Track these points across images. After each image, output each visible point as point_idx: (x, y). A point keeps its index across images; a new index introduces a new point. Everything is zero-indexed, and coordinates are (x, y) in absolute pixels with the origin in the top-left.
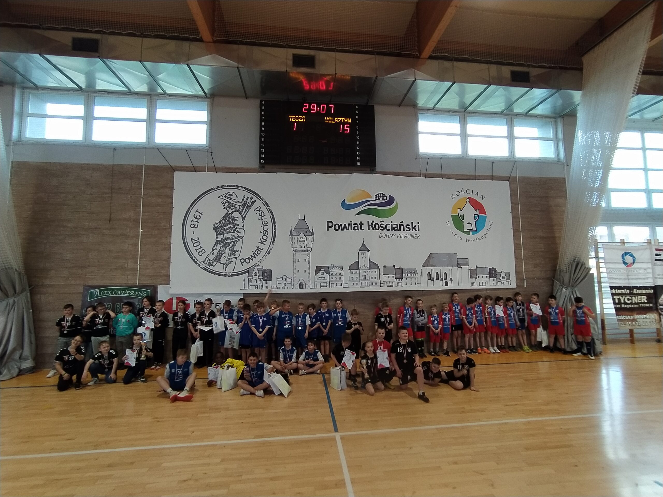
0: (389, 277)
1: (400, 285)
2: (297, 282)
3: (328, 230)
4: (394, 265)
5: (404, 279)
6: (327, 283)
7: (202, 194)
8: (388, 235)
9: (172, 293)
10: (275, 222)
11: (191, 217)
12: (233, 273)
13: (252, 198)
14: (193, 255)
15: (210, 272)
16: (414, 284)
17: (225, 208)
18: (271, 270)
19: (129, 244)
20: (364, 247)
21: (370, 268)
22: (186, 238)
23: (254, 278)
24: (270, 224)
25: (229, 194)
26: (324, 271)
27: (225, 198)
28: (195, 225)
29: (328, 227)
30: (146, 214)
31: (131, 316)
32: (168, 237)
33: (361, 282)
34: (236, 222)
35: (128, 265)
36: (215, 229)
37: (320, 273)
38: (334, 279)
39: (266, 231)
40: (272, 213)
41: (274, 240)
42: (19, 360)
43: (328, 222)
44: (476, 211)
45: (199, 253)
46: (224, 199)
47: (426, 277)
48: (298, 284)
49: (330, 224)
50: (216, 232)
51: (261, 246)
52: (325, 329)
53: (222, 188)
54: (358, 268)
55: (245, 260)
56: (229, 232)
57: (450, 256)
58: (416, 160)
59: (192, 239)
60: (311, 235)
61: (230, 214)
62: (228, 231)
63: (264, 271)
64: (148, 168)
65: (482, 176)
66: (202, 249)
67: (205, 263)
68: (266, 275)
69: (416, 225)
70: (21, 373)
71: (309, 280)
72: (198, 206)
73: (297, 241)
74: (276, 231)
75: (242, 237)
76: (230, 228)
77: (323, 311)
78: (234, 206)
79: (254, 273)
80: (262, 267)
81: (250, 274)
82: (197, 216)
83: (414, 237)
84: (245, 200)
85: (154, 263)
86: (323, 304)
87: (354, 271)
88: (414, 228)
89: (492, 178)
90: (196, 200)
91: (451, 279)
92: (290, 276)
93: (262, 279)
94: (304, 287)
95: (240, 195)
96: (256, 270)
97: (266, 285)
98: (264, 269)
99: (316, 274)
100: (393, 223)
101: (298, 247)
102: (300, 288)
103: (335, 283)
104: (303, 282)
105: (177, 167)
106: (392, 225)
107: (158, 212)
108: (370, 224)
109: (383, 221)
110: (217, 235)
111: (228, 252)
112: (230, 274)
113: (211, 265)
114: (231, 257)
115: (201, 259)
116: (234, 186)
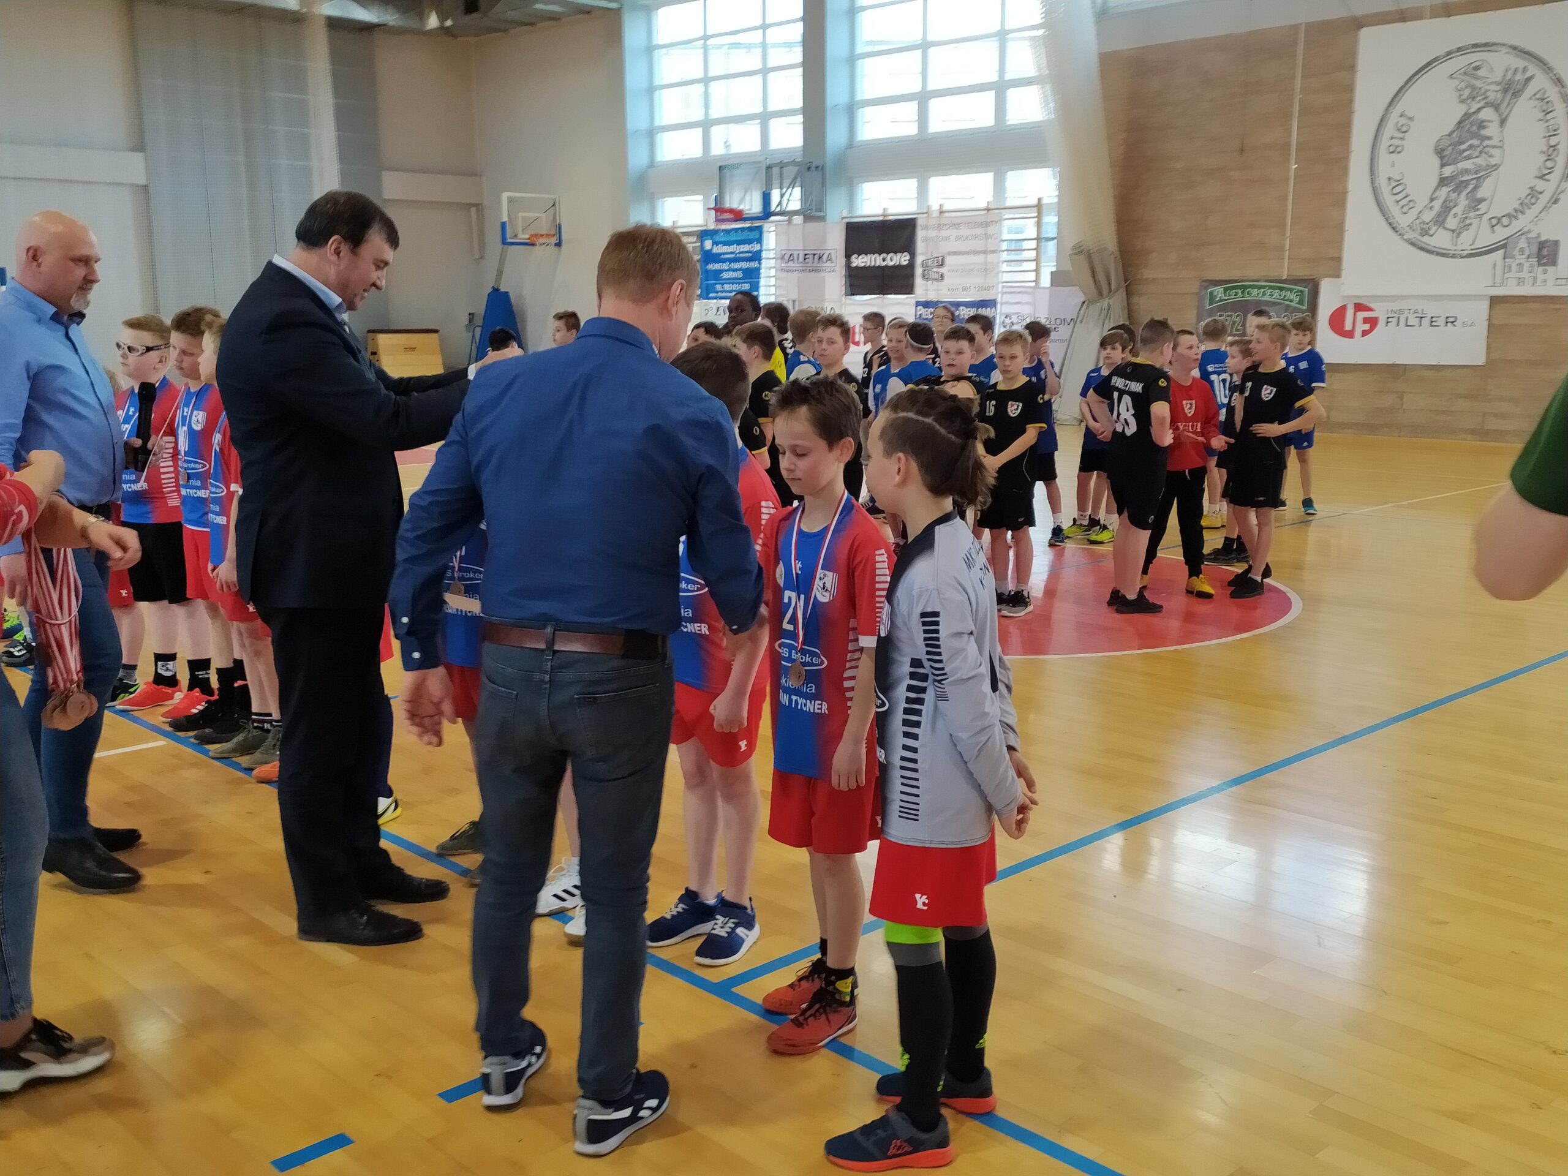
7: (1417, 73)
9: (1345, 293)
11: (1389, 130)
12: (1472, 250)
13: (1528, 70)
14: (1390, 213)
15: (1422, 249)
17: (1463, 101)
18: (1558, 242)
19: (1270, 198)
22: (1378, 177)
23: (1517, 262)
25: (1473, 65)
27: (1465, 77)
32: (1343, 179)
34: (1485, 132)
35: (1269, 239)
36: (1440, 152)
45: (1402, 207)
46: (1462, 80)
50: (1442, 158)
51: (1540, 185)
53: (1457, 55)
55: (1499, 220)
56: (1468, 158)
59: (1389, 179)
61: (1473, 114)
62: (1467, 153)
63: (1542, 245)
64: (1311, 27)
66: (1408, 199)
67: (1413, 230)
68: (1545, 253)
72: (1405, 104)
75: (1496, 167)
76: (1471, 147)
78: (1485, 94)
79: (1518, 249)
80: (1539, 234)
81: (1509, 251)
82: (1401, 126)
84: (1510, 75)
85: (1315, 233)
90: (1401, 89)
93: (1536, 263)
95: (1500, 64)
96: (1522, 243)
97: (1545, 276)
98: (1543, 239)
105: (1366, 16)
107: (1326, 125)
110: (1443, 166)
111: (1463, 202)
112: (1465, 253)
113: (1425, 232)
114: (1472, 215)
115: (1403, 221)
116: (1486, 45)
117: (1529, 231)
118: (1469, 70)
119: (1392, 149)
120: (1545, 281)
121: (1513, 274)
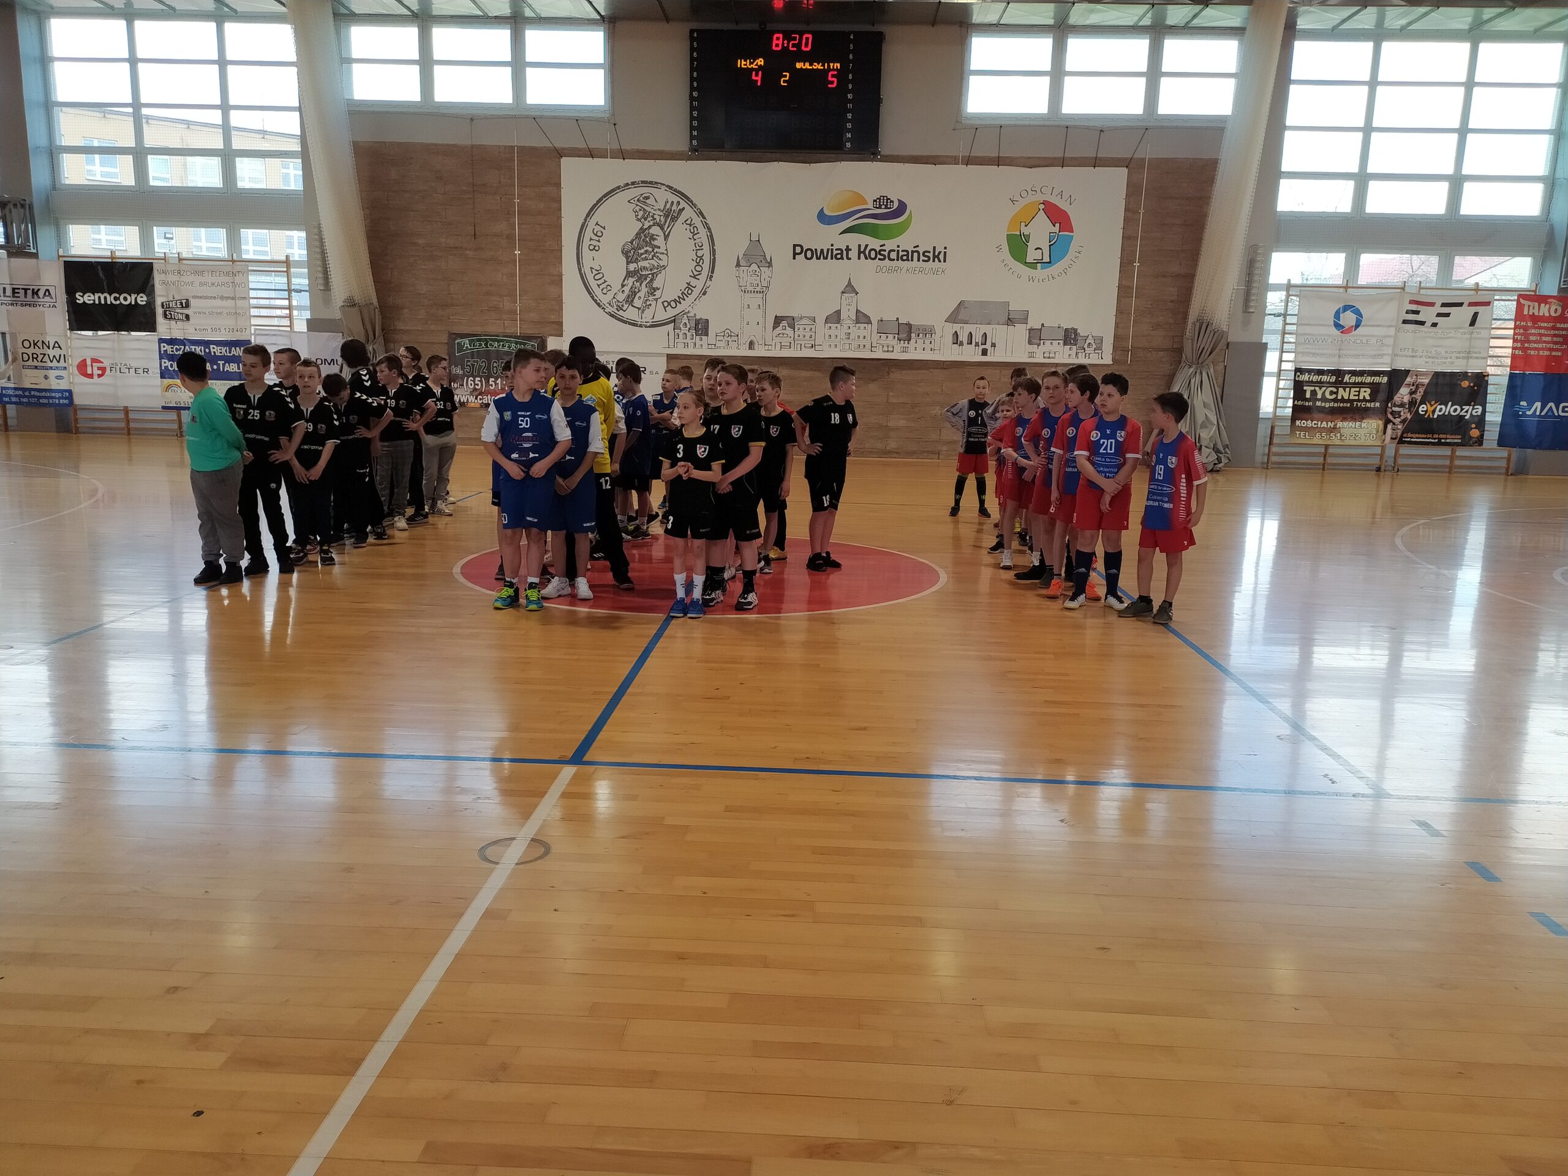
0: (887, 337)
1: (904, 351)
2: (745, 340)
3: (794, 258)
4: (897, 318)
5: (913, 341)
6: (790, 343)
7: (604, 196)
8: (891, 269)
10: (713, 244)
11: (588, 234)
12: (652, 322)
13: (679, 204)
14: (594, 292)
15: (619, 319)
16: (928, 350)
17: (639, 220)
18: (708, 320)
19: (503, 274)
20: (850, 289)
21: (858, 321)
22: (583, 267)
23: (682, 332)
24: (706, 247)
25: (644, 196)
26: (786, 325)
27: (638, 203)
28: (595, 246)
29: (795, 254)
30: (524, 226)
32: (558, 264)
33: (842, 342)
34: (655, 243)
36: (625, 253)
37: (780, 328)
38: (801, 337)
40: (709, 229)
41: (712, 272)
43: (795, 246)
44: (1054, 226)
45: (602, 290)
46: (637, 205)
47: (949, 339)
48: (748, 343)
49: (798, 250)
50: (627, 258)
51: (693, 282)
53: (632, 187)
54: (838, 321)
55: (669, 304)
56: (646, 259)
57: (996, 305)
58: (955, 131)
59: (591, 268)
60: (769, 267)
61: (646, 229)
62: (643, 256)
63: (697, 322)
64: (522, 150)
65: (1076, 159)
66: (606, 284)
67: (611, 306)
68: (700, 327)
69: (940, 252)
71: (763, 336)
72: (598, 216)
73: (747, 275)
74: (715, 258)
75: (664, 267)
76: (646, 251)
78: (653, 217)
79: (683, 323)
80: (695, 314)
81: (677, 325)
82: (597, 232)
83: (935, 272)
84: (668, 206)
85: (539, 303)
87: (833, 326)
88: (936, 257)
89: (1095, 162)
90: (595, 206)
91: (993, 345)
92: (736, 331)
93: (694, 334)
94: (756, 348)
95: (662, 197)
96: (685, 320)
97: (701, 343)
98: (698, 317)
99: (774, 328)
100: (900, 249)
101: (748, 285)
102: (750, 348)
103: (803, 343)
104: (755, 341)
105: (564, 149)
106: (898, 251)
107: (541, 224)
108: (862, 250)
109: (884, 245)
110: (628, 263)
111: (644, 290)
112: (648, 324)
113: (620, 308)
114: (650, 298)
115: (605, 300)
116: (651, 183)
117: (689, 312)
118: (641, 198)
119: (592, 247)
120: (702, 346)
121: (681, 339)
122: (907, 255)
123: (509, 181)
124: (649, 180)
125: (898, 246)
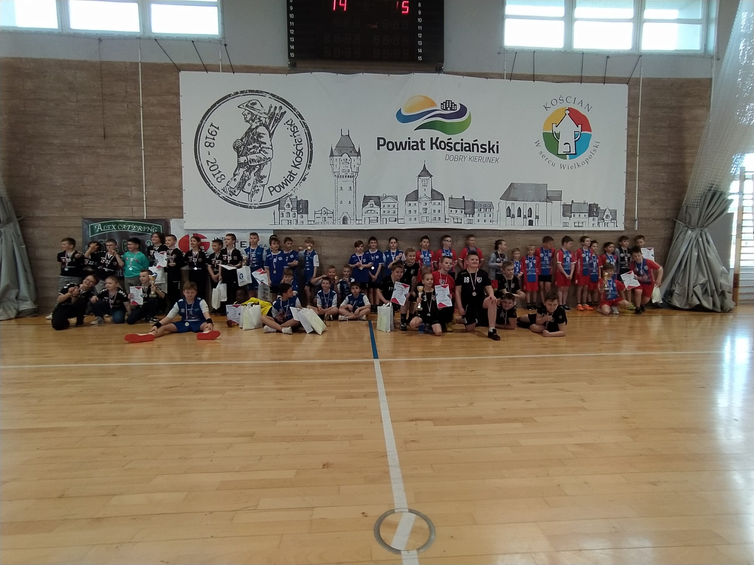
0: (456, 211)
1: (470, 222)
2: (339, 216)
3: (379, 149)
4: (463, 197)
5: (476, 214)
6: (377, 218)
7: (218, 102)
8: (456, 157)
9: (187, 228)
10: (311, 140)
11: (204, 133)
12: (260, 204)
13: (282, 108)
14: (210, 181)
15: (232, 203)
16: (488, 221)
17: (247, 121)
18: (307, 201)
19: (130, 168)
20: (425, 172)
21: (433, 198)
22: (200, 160)
24: (305, 142)
25: (251, 102)
26: (374, 203)
27: (247, 108)
28: (210, 143)
29: (379, 146)
30: (148, 128)
31: (139, 255)
32: (178, 159)
33: (421, 216)
34: (262, 140)
35: (131, 193)
36: (236, 148)
37: (368, 206)
38: (386, 212)
39: (301, 151)
40: (307, 128)
41: (310, 162)
42: (15, 301)
43: (379, 139)
44: (578, 127)
45: (217, 179)
46: (246, 110)
47: (504, 213)
48: (342, 219)
49: (382, 142)
50: (238, 152)
51: (295, 170)
52: (374, 275)
53: (242, 95)
54: (417, 199)
55: (274, 189)
56: (254, 153)
57: (538, 187)
58: (500, 54)
59: (207, 161)
60: (357, 156)
61: (254, 129)
62: (252, 151)
63: (299, 203)
64: (146, 66)
65: (590, 77)
66: (221, 174)
67: (225, 192)
68: (301, 207)
69: (494, 145)
70: (20, 315)
71: (355, 214)
72: (212, 119)
73: (340, 163)
74: (312, 150)
75: (270, 159)
76: (254, 147)
77: (371, 253)
78: (259, 119)
79: (286, 204)
80: (296, 197)
82: (212, 132)
83: (491, 161)
84: (272, 110)
85: (163, 191)
86: (372, 243)
87: (412, 203)
88: (491, 149)
89: (605, 80)
90: (209, 110)
91: (537, 217)
92: (331, 208)
93: (296, 213)
94: (349, 223)
95: (267, 103)
96: (288, 201)
97: (302, 219)
98: (299, 199)
99: (363, 206)
100: (464, 142)
101: (341, 171)
102: (344, 223)
103: (388, 217)
104: (348, 217)
105: (182, 65)
106: (462, 143)
107: (163, 126)
108: (434, 142)
109: (450, 139)
110: (239, 157)
111: (253, 177)
112: (257, 206)
113: (232, 193)
114: (258, 185)
116: (257, 91)
117: (291, 195)
118: (249, 104)
119: (207, 144)
120: (303, 222)
121: (285, 218)
122: (469, 147)
123: (135, 91)
124: (255, 90)
125: (462, 140)
